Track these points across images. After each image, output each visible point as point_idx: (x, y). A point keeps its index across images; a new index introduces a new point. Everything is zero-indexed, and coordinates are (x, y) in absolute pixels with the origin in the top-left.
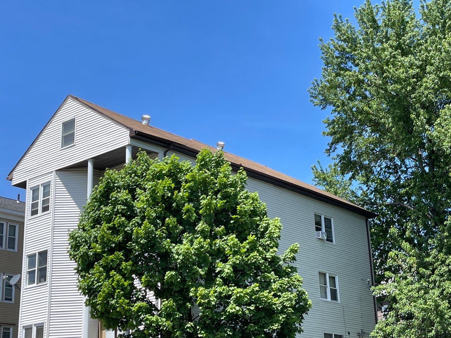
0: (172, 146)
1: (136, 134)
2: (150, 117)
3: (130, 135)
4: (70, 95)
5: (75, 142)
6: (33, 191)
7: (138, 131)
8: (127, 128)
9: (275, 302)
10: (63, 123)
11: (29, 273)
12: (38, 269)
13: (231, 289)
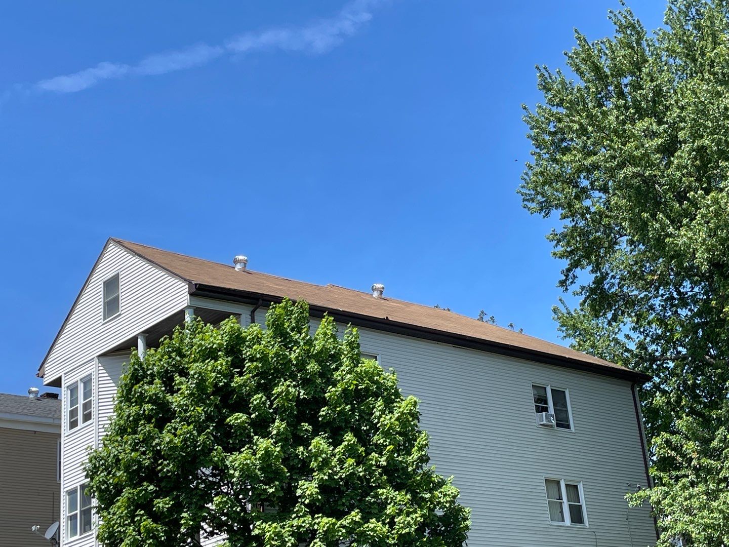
0: (261, 302)
1: (197, 289)
2: (246, 258)
3: (189, 291)
4: (112, 239)
5: (120, 309)
6: (72, 391)
7: (200, 284)
8: (185, 280)
10: (104, 282)
11: (70, 518)
12: (81, 511)
13: (317, 521)
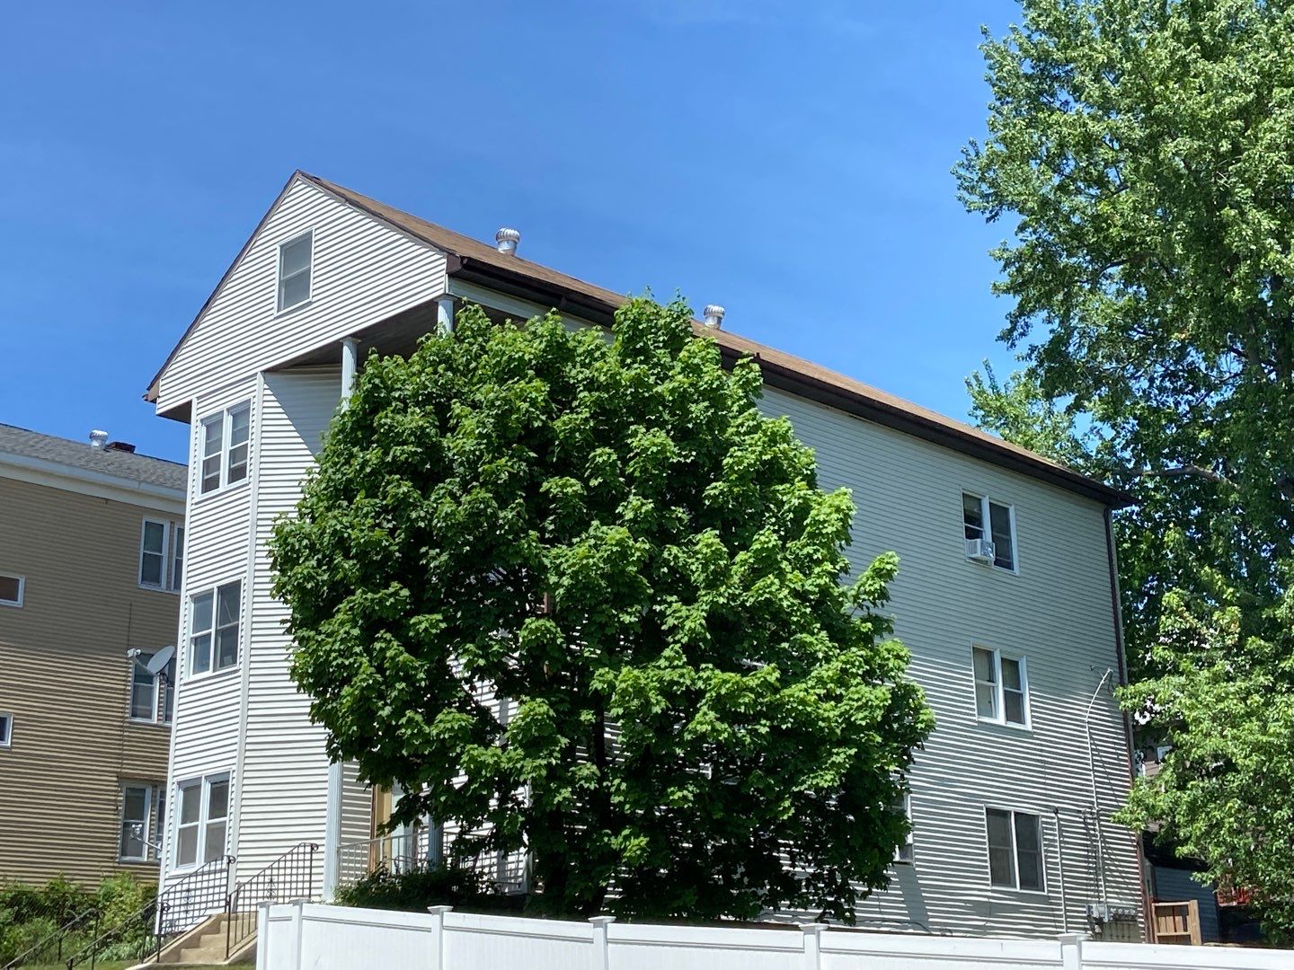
0: (564, 302)
1: (464, 266)
3: (447, 269)
4: (300, 172)
5: (311, 294)
6: (208, 427)
7: (469, 259)
8: (441, 249)
9: (826, 715)
10: (282, 247)
11: (196, 641)
12: (217, 632)
13: (705, 675)
